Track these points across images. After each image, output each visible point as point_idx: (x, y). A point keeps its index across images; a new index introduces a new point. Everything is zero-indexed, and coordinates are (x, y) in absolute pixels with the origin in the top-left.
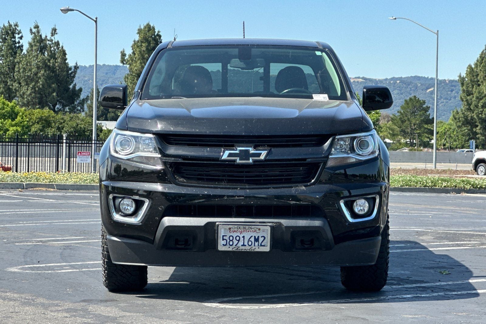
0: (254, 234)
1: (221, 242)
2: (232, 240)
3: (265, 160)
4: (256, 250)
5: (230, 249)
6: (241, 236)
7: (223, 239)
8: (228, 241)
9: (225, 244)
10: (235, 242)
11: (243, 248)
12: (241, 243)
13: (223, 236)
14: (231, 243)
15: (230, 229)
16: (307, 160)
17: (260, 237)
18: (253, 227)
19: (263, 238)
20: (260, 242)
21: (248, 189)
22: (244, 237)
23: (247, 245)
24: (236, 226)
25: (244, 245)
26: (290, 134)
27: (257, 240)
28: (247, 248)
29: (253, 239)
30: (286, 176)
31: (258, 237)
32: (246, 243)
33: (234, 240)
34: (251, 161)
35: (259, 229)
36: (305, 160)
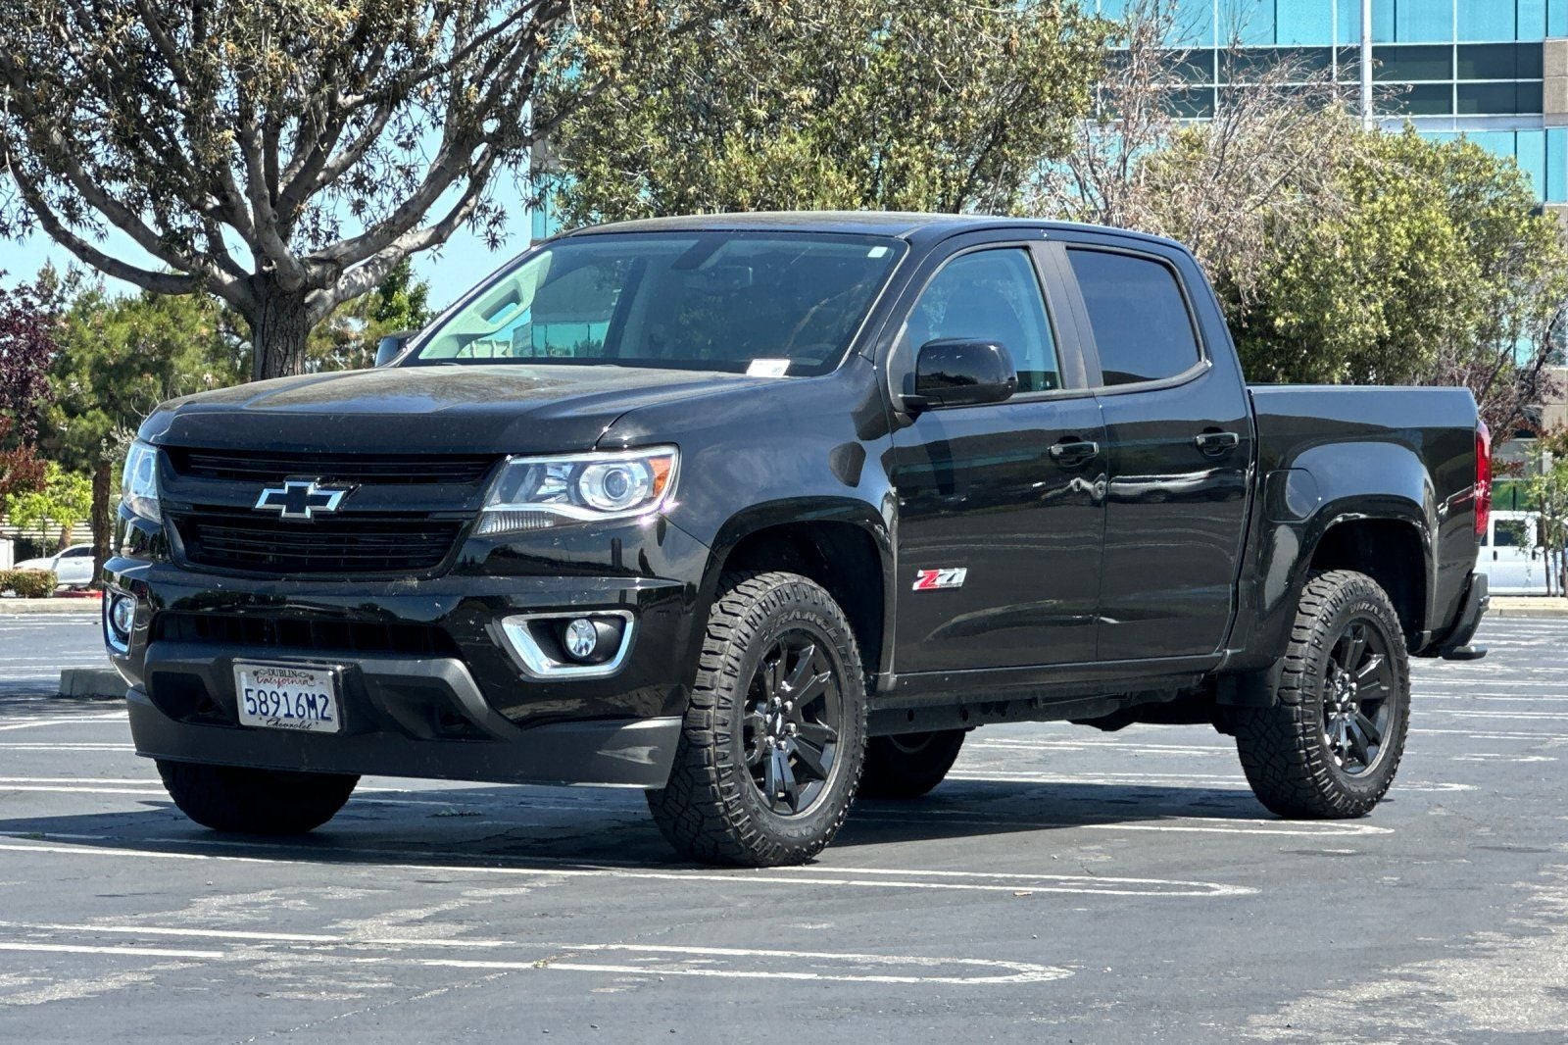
0: (305, 690)
1: (245, 707)
2: (265, 702)
3: (338, 513)
4: (314, 728)
5: (263, 724)
6: (280, 692)
7: (248, 699)
8: (258, 703)
9: (253, 710)
10: (272, 707)
11: (288, 721)
12: (283, 711)
13: (247, 691)
14: (264, 710)
15: (255, 673)
16: (430, 516)
17: (317, 698)
18: (298, 671)
19: (323, 699)
20: (320, 708)
21: (300, 580)
22: (285, 695)
23: (295, 715)
24: (266, 668)
25: (289, 715)
26: (401, 452)
27: (312, 704)
28: (295, 722)
29: (303, 701)
30: (394, 553)
31: (314, 696)
32: (293, 712)
33: (269, 702)
34: (308, 513)
35: (312, 678)
36: (425, 514)
